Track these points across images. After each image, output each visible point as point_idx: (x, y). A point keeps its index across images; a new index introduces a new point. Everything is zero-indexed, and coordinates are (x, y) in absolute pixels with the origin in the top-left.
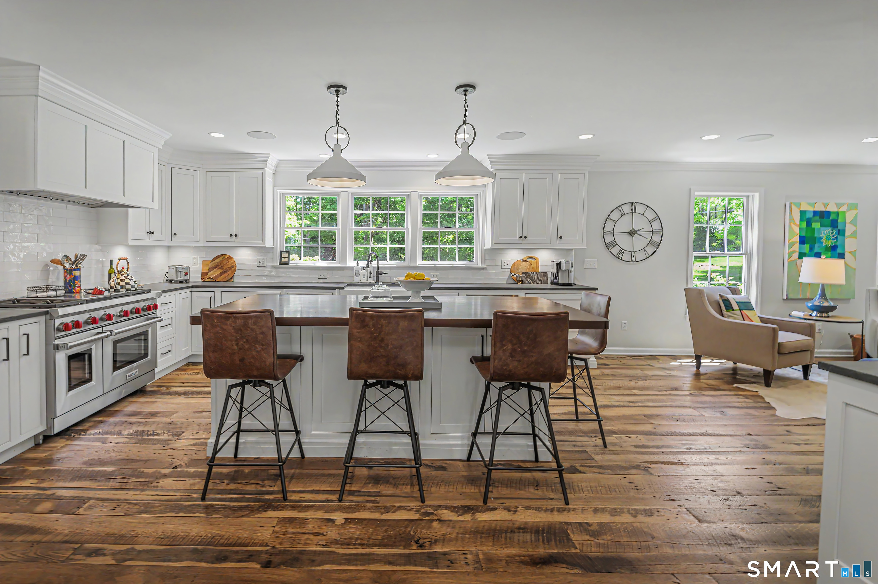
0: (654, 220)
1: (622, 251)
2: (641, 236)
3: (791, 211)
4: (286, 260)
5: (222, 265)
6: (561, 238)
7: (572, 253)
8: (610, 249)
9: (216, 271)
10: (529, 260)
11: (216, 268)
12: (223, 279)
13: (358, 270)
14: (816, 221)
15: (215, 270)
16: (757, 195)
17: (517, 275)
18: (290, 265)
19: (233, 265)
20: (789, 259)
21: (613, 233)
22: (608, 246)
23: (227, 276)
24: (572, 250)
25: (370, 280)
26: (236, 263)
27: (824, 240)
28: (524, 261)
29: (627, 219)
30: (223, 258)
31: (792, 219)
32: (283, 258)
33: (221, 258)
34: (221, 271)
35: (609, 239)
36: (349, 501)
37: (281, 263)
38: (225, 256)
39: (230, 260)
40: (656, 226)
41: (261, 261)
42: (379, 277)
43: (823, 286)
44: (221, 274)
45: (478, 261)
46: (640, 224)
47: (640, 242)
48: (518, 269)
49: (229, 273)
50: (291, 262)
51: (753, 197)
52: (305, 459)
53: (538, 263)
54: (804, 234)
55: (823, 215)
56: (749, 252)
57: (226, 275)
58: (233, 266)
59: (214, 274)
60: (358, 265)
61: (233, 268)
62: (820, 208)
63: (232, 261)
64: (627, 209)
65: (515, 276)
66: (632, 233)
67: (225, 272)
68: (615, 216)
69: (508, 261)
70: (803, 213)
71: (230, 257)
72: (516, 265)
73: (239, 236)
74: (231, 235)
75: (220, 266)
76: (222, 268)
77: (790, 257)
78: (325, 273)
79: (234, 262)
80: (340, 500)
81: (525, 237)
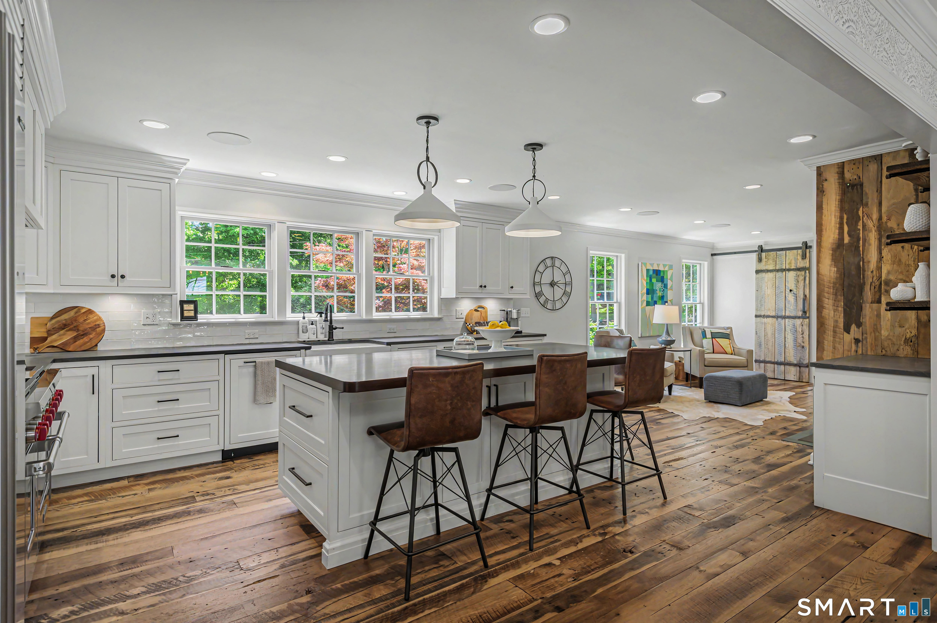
0: (566, 273)
1: (547, 300)
2: (559, 287)
3: (642, 269)
4: (192, 314)
5: (75, 324)
6: (512, 287)
7: (512, 302)
8: (539, 298)
9: (64, 334)
10: (479, 309)
11: (63, 329)
12: (81, 346)
13: (305, 325)
14: (654, 278)
15: (62, 332)
16: (623, 256)
17: (471, 325)
18: (199, 321)
19: (97, 323)
20: (641, 306)
21: (540, 284)
22: (538, 296)
23: (88, 342)
24: (512, 299)
25: (321, 337)
26: (104, 319)
27: (658, 292)
28: (476, 310)
29: (549, 270)
30: (76, 313)
31: (642, 276)
32: (185, 312)
33: (72, 313)
34: (75, 334)
35: (538, 289)
36: (540, 548)
37: (183, 318)
38: (79, 309)
39: (91, 316)
40: (568, 279)
41: (151, 317)
42: (333, 332)
43: (667, 324)
44: (75, 339)
45: (434, 311)
46: (558, 277)
47: (559, 292)
48: (471, 319)
49: (91, 336)
50: (199, 316)
51: (621, 256)
52: (441, 535)
53: (486, 312)
54: (648, 288)
55: (657, 272)
56: (619, 301)
57: (86, 339)
58: (98, 326)
59: (60, 339)
60: (304, 318)
61: (100, 329)
62: (656, 268)
63: (95, 318)
64: (549, 262)
65: (470, 326)
66: (552, 284)
67: (82, 335)
68: (541, 269)
69: (462, 311)
70: (648, 270)
71: (90, 312)
72: (469, 316)
73: (127, 278)
74: (113, 276)
75: (72, 327)
76: (76, 329)
77: (642, 305)
78: (256, 330)
79: (100, 319)
80: (531, 550)
81: (485, 287)
